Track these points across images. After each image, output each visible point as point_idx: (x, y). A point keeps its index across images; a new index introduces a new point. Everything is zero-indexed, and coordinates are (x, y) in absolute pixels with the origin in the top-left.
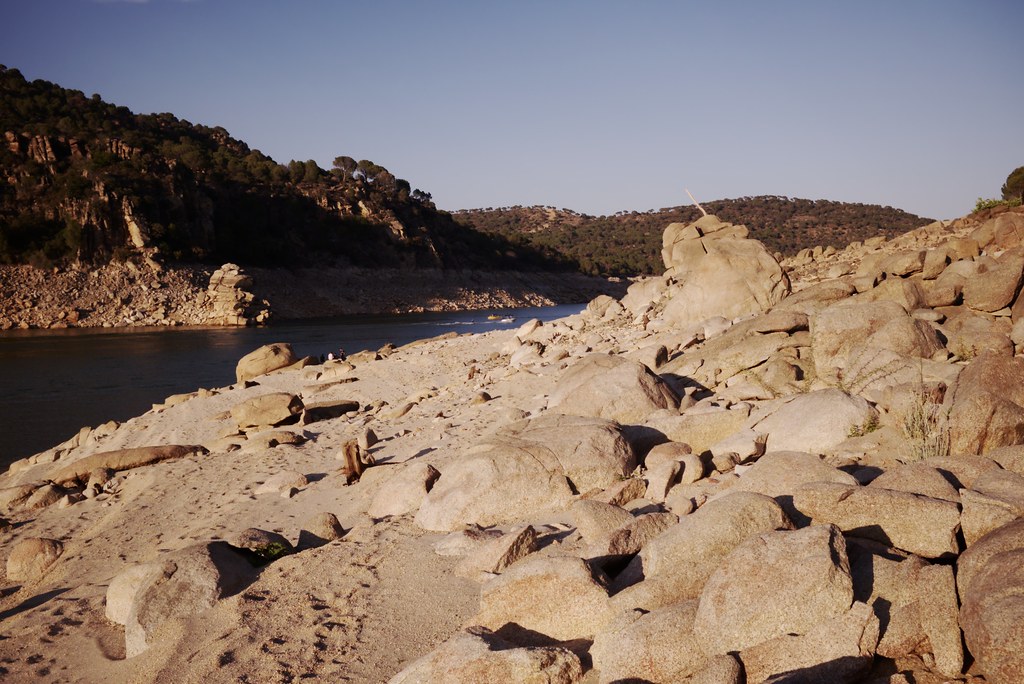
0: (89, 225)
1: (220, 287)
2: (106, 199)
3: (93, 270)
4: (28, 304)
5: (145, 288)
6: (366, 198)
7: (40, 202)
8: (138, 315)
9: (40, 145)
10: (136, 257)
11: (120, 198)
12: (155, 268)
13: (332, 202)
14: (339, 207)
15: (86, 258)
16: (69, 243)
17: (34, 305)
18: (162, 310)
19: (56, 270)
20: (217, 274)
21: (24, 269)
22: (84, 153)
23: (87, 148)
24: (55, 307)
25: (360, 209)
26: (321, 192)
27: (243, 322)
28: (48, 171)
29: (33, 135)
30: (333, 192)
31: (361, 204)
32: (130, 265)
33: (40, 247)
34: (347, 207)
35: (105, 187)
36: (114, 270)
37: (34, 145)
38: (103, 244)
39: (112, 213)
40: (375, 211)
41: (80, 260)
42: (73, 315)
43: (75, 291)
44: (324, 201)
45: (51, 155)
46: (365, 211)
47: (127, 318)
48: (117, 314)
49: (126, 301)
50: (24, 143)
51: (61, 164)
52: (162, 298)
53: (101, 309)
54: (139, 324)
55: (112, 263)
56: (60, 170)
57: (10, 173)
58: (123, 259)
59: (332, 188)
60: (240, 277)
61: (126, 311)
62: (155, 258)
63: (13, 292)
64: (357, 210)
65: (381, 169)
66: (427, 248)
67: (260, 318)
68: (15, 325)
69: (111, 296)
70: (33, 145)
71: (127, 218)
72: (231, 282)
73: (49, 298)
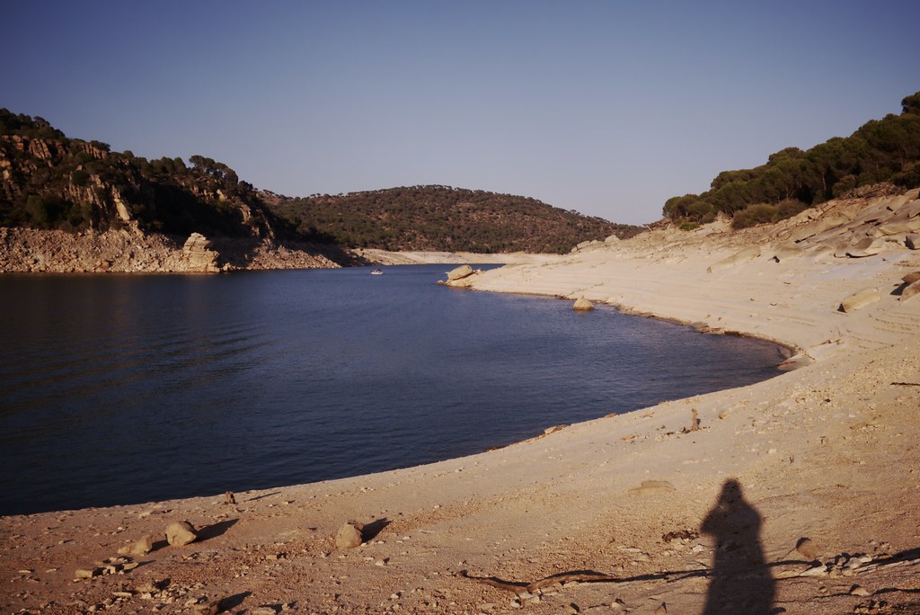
0: (94, 205)
1: (194, 248)
2: (103, 187)
3: (100, 234)
4: (74, 256)
5: (139, 247)
6: (222, 188)
7: (49, 186)
8: (143, 264)
9: (39, 146)
10: (126, 226)
11: (111, 186)
12: (140, 234)
13: (201, 190)
14: (205, 193)
15: (95, 226)
16: (84, 216)
17: (77, 257)
18: (156, 262)
19: (80, 234)
20: (190, 240)
21: (58, 233)
22: (67, 152)
23: (67, 148)
24: (91, 258)
25: (219, 195)
26: (193, 183)
27: (218, 270)
28: (47, 164)
29: (32, 138)
30: (199, 182)
31: (219, 192)
32: (124, 232)
33: (65, 219)
34: (211, 194)
35: (100, 178)
36: (115, 236)
37: (34, 146)
38: (103, 218)
39: (106, 195)
40: (229, 198)
41: (93, 227)
42: (106, 264)
43: (97, 248)
44: (196, 189)
45: (48, 154)
46: (222, 197)
47: (137, 267)
48: (130, 263)
49: (132, 256)
50: (26, 143)
51: (55, 160)
52: (154, 255)
53: (118, 261)
54: (146, 271)
55: (110, 230)
56: (55, 164)
57: (23, 166)
58: (118, 229)
59: (198, 179)
60: (208, 242)
61: (134, 262)
62: (140, 227)
63: (60, 248)
64: (217, 196)
65: (224, 167)
66: (265, 225)
67: (225, 268)
68: (74, 269)
69: (121, 252)
70: (32, 145)
71: (117, 200)
72: (201, 245)
73: (84, 253)
